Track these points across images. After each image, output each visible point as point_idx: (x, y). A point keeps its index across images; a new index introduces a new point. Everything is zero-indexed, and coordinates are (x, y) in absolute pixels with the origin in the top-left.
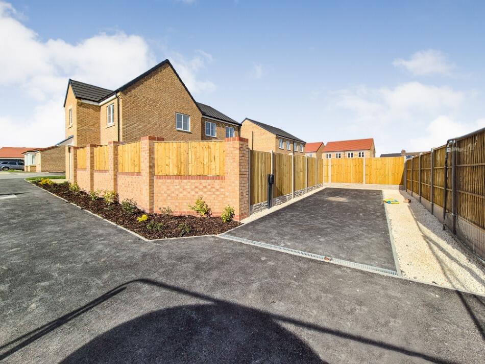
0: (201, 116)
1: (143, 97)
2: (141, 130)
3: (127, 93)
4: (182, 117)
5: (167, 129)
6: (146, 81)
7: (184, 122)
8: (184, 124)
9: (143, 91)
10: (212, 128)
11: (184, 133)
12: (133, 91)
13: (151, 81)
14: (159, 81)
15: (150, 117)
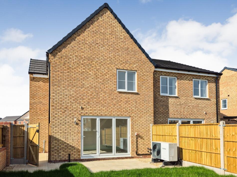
0: (153, 69)
1: (76, 56)
2: (73, 97)
3: (57, 53)
4: (126, 74)
5: (105, 92)
6: (79, 35)
7: (128, 80)
8: (128, 83)
9: (75, 48)
10: (171, 84)
11: (128, 95)
12: (63, 51)
13: (86, 35)
14: (95, 33)
15: (84, 79)
